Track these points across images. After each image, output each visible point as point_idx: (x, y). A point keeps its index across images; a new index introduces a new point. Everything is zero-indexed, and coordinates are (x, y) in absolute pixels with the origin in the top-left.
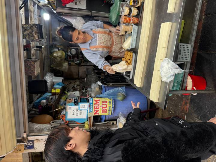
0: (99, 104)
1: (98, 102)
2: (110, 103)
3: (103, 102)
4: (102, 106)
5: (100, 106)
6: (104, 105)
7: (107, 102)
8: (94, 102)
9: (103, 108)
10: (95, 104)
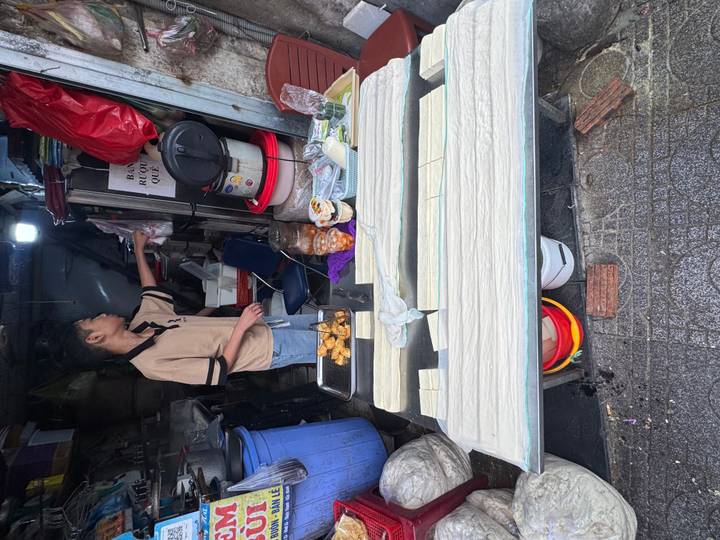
0: (234, 523)
1: (231, 513)
2: (278, 506)
3: (251, 510)
4: (247, 527)
5: (238, 531)
6: (253, 520)
7: (263, 507)
8: (215, 519)
9: (249, 532)
10: (220, 525)
